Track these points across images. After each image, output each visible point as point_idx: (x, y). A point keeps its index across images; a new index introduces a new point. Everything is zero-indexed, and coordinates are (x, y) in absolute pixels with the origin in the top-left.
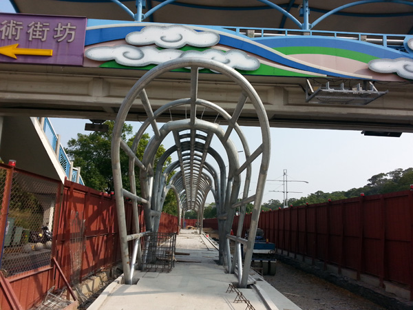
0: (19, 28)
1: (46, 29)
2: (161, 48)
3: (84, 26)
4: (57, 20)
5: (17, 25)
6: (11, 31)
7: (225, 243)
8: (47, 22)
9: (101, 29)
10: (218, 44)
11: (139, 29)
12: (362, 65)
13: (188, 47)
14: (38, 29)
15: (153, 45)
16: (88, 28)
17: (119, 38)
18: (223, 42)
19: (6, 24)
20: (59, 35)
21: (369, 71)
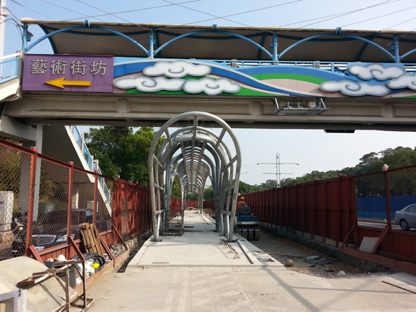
0: (64, 65)
1: (84, 66)
2: (169, 78)
3: (112, 62)
4: (92, 59)
5: (62, 63)
6: (59, 68)
7: (220, 217)
8: (85, 60)
9: (125, 65)
10: (211, 74)
11: (152, 64)
12: (315, 86)
13: (189, 77)
14: (78, 66)
15: (163, 75)
16: (115, 64)
17: (138, 71)
18: (214, 72)
19: (55, 62)
20: (94, 70)
21: (320, 90)
